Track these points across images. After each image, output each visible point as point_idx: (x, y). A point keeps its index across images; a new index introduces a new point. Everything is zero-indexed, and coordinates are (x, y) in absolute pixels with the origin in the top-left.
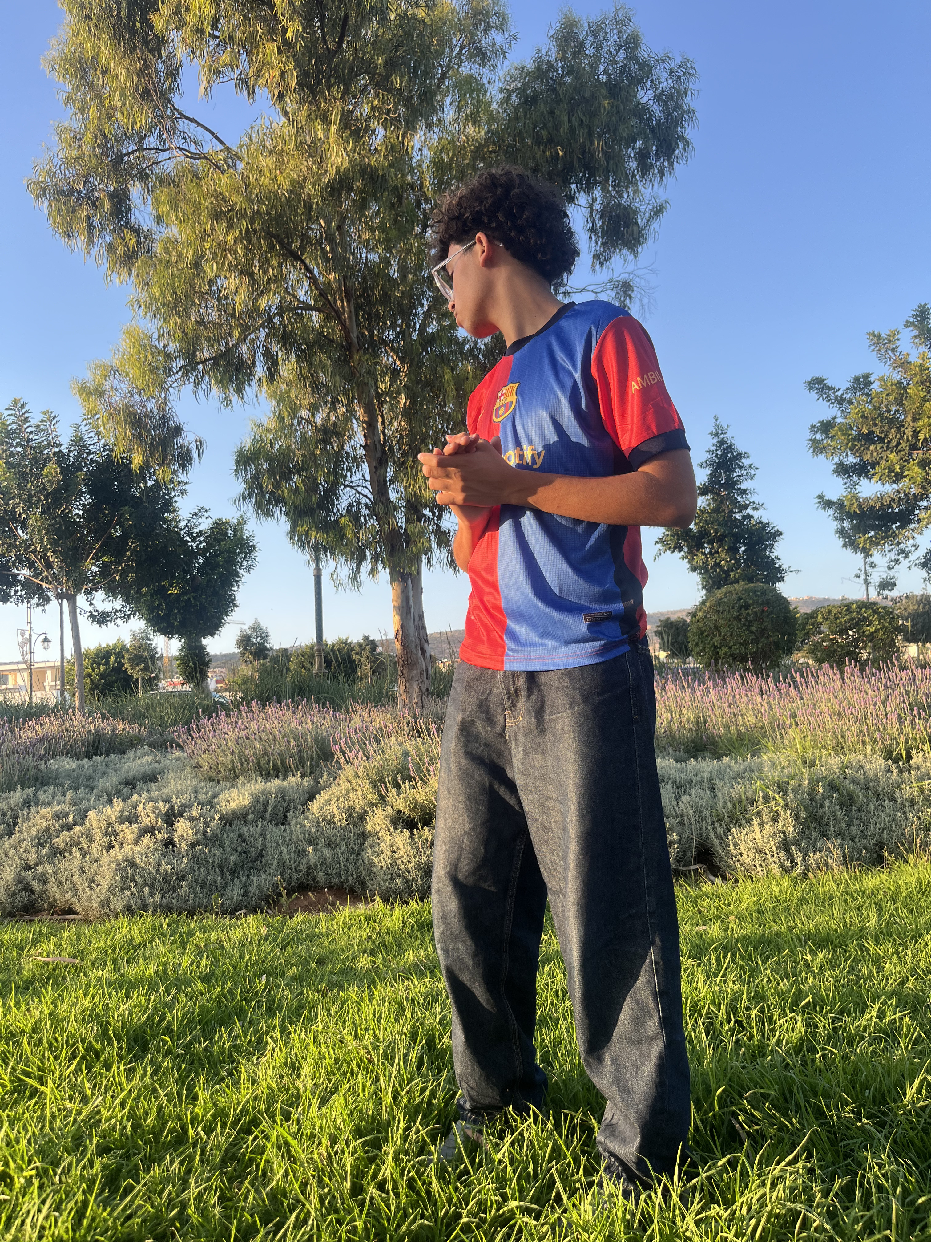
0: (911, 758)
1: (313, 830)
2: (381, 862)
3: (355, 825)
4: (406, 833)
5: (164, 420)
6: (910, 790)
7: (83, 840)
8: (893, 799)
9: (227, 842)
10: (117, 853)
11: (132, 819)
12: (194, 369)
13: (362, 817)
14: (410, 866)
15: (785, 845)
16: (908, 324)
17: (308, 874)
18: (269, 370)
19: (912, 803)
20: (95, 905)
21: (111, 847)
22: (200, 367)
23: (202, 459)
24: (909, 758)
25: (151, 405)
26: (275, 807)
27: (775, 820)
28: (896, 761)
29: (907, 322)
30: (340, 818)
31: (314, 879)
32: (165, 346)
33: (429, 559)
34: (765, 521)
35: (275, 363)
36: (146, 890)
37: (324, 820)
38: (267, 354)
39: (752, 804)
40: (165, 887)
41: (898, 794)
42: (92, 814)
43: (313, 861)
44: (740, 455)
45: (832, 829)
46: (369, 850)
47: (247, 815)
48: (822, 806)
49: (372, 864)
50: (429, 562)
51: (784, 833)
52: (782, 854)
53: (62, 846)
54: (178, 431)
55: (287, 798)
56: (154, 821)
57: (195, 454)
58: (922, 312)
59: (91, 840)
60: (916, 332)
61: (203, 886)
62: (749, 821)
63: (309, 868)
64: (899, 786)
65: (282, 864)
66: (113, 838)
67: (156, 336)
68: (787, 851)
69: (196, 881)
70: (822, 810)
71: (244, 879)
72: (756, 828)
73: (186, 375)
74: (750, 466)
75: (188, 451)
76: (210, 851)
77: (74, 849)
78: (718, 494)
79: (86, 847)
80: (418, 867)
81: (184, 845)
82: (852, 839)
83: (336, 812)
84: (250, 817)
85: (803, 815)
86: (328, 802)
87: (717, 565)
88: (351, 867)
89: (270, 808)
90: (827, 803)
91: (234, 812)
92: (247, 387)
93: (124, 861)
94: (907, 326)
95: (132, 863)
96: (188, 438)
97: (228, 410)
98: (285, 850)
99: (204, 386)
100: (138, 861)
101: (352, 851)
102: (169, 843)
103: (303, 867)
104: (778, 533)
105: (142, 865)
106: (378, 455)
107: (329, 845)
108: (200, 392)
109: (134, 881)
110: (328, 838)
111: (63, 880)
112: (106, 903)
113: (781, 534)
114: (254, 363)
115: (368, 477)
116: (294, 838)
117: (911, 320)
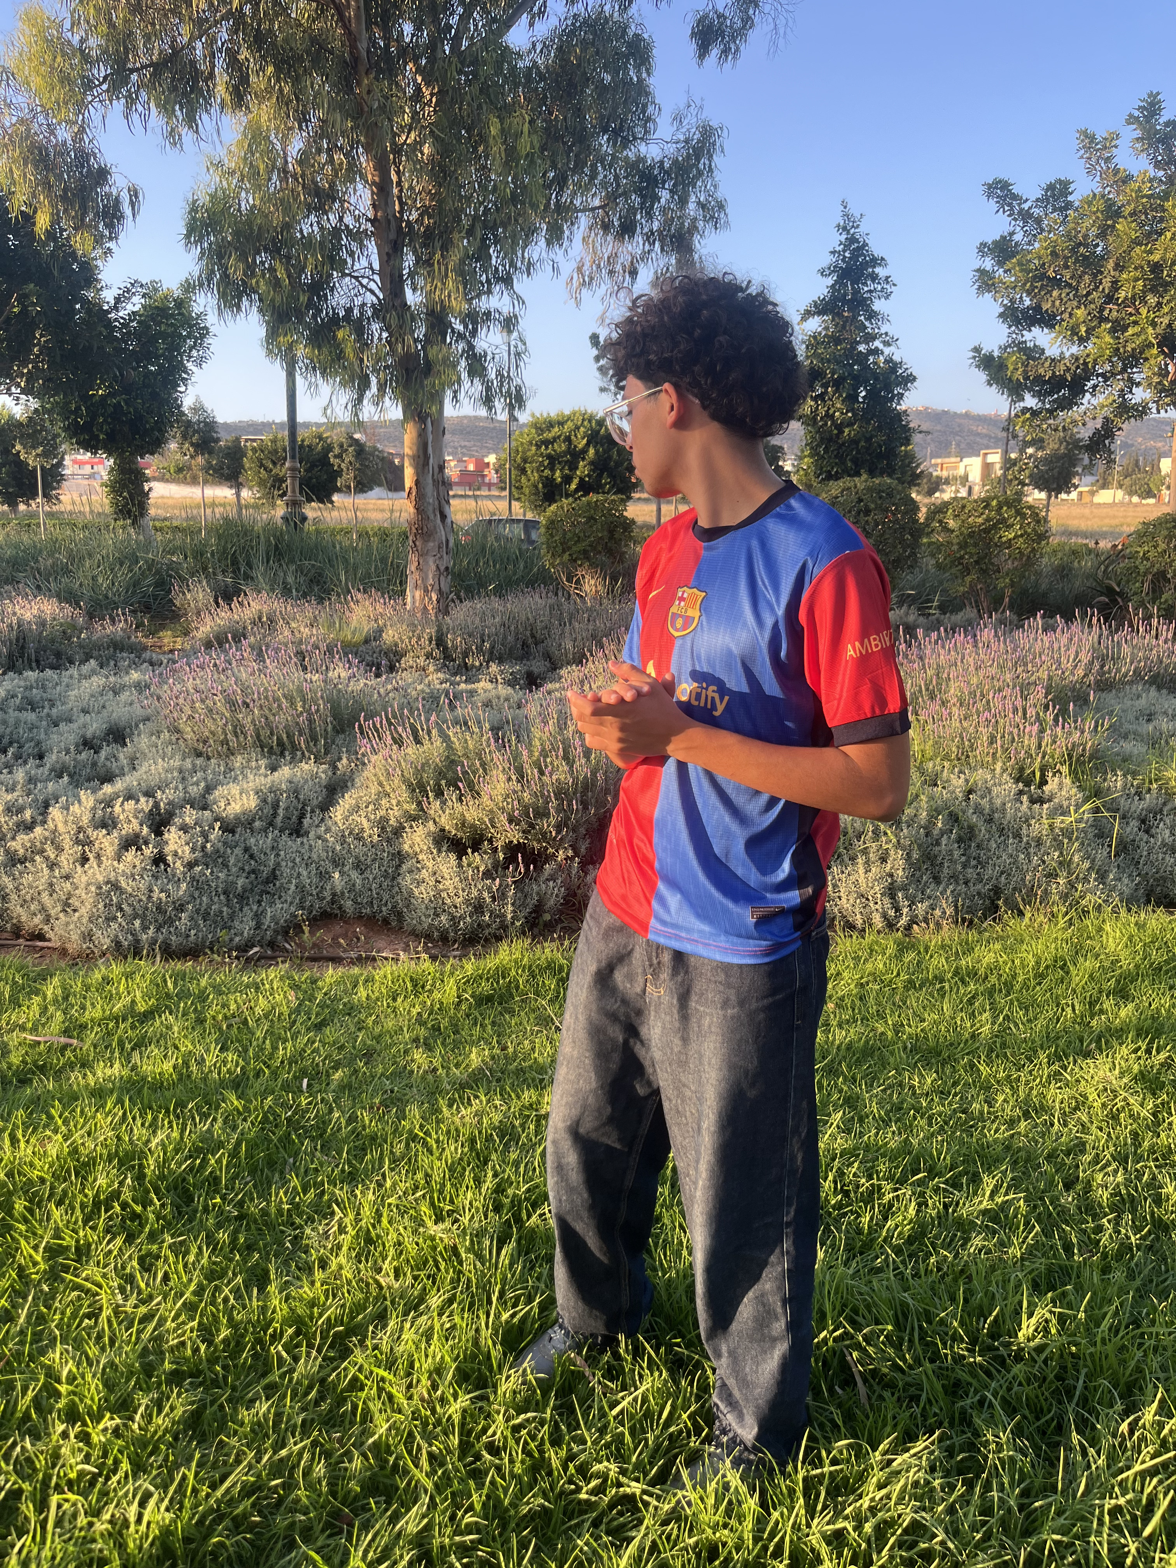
0: (1046, 782)
1: (338, 848)
2: (423, 893)
3: (389, 841)
4: (453, 857)
5: (83, 157)
6: (1039, 828)
7: (48, 847)
8: (1018, 836)
9: (232, 861)
10: (95, 873)
11: (107, 823)
12: (126, 81)
13: (398, 831)
14: (458, 901)
15: (891, 892)
16: (1131, 120)
17: (333, 902)
18: (236, 88)
19: (1039, 842)
20: (74, 937)
21: (84, 860)
22: (134, 77)
23: (138, 218)
24: (1044, 782)
25: (64, 134)
26: (287, 809)
27: (884, 860)
28: (1028, 784)
29: (1131, 116)
30: (371, 833)
31: (340, 908)
32: (82, 41)
33: (455, 392)
34: (896, 358)
35: (244, 80)
36: (137, 923)
37: (350, 833)
38: (233, 63)
39: (859, 838)
40: (160, 919)
41: (1024, 831)
42: (55, 812)
43: (339, 889)
44: (876, 261)
45: (946, 871)
46: (408, 878)
47: (253, 820)
48: (938, 844)
49: (411, 893)
50: (455, 397)
51: (891, 875)
52: (887, 900)
53: (21, 852)
54: (103, 174)
55: (301, 797)
56: (137, 828)
57: (127, 210)
58: (1152, 104)
59: (60, 849)
60: (1138, 133)
61: (206, 916)
62: (853, 859)
63: (334, 895)
64: (1027, 820)
65: (301, 888)
66: (86, 848)
67: (67, 24)
68: (893, 896)
69: (198, 911)
70: (937, 848)
71: (255, 908)
72: (861, 870)
73: (115, 89)
74: (887, 278)
75: (117, 201)
76: (212, 873)
77: (37, 858)
78: (839, 315)
79: (52, 856)
80: (467, 902)
81: (178, 864)
82: (966, 883)
83: (366, 824)
84: (257, 824)
85: (915, 855)
86: (356, 809)
87: (829, 416)
88: (386, 896)
89: (281, 812)
90: (944, 841)
91: (237, 818)
92: (205, 116)
93: (107, 883)
94: (1129, 123)
95: (116, 886)
96: (118, 184)
97: (177, 150)
98: (305, 873)
99: (140, 109)
100: (123, 885)
101: (386, 875)
102: (159, 860)
103: (327, 894)
104: (911, 378)
105: (130, 890)
106: (393, 235)
107: (359, 866)
108: (135, 117)
109: (121, 910)
110: (356, 857)
111: (28, 897)
112: (88, 936)
113: (915, 379)
114: (212, 75)
115: (376, 266)
116: (315, 856)
117: (1136, 113)
